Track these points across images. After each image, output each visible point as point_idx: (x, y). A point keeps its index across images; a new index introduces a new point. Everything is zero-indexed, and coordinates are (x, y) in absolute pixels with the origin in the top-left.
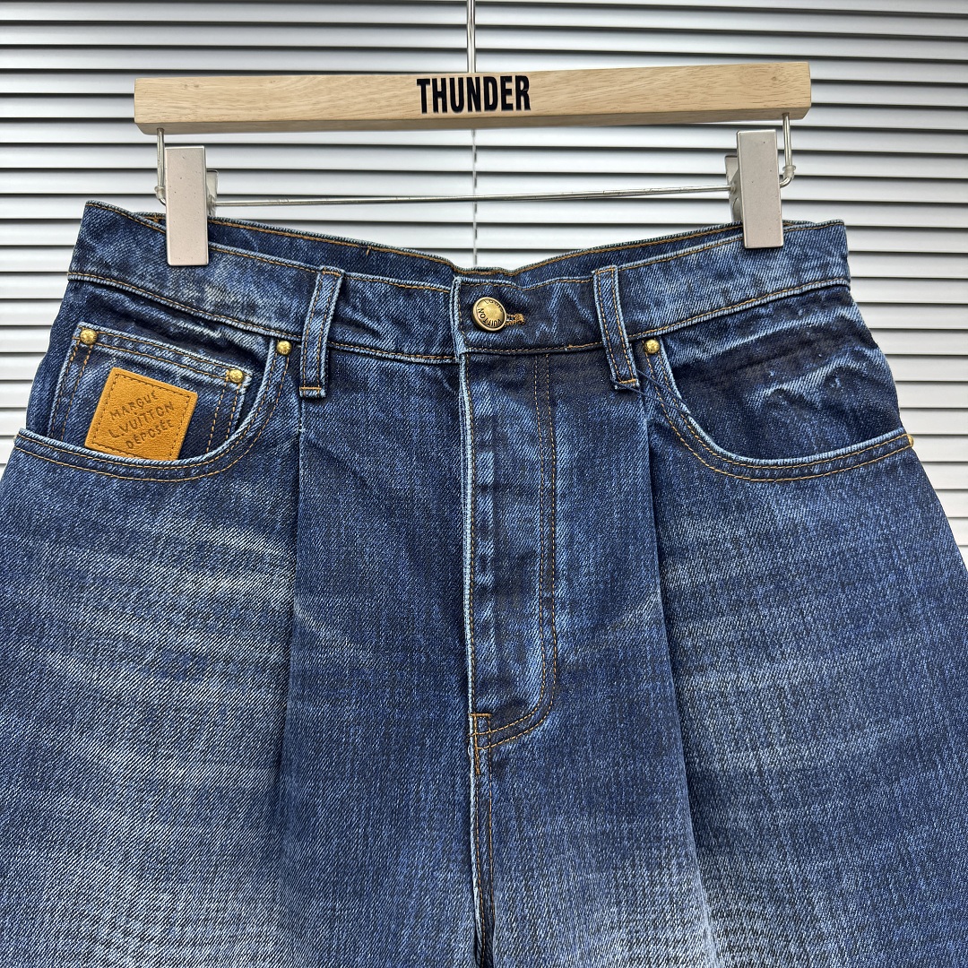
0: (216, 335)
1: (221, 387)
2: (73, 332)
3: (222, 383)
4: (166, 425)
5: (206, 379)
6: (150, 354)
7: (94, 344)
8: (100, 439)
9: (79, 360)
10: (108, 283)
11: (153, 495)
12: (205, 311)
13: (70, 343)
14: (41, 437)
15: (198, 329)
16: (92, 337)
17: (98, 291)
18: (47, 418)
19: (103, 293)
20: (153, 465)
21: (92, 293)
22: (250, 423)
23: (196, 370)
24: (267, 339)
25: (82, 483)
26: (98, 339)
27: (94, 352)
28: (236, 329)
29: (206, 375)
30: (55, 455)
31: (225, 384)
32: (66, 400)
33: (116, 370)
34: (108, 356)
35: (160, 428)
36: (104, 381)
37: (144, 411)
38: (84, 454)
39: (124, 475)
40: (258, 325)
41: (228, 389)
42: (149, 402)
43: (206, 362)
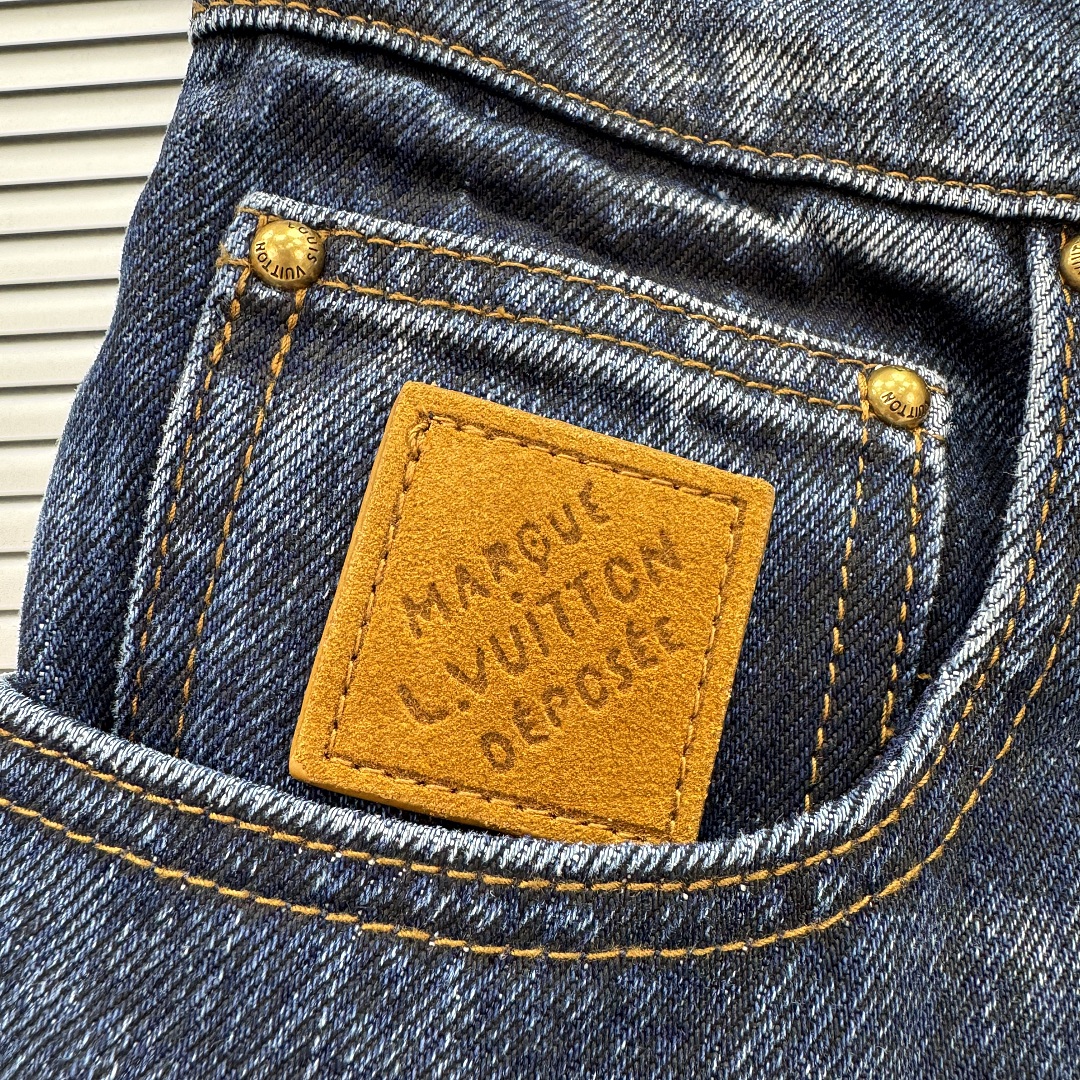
0: (785, 232)
1: (851, 448)
2: (218, 236)
3: (850, 430)
4: (652, 641)
5: (792, 416)
6: (557, 314)
7: (309, 284)
8: (358, 735)
9: (248, 358)
10: (356, 33)
11: (647, 1037)
12: (736, 140)
13: (206, 287)
14: (80, 735)
15: (717, 212)
16: (300, 256)
17: (318, 67)
18: (110, 625)
19: (342, 72)
20: (639, 877)
21: (291, 74)
22: (1012, 610)
23: (741, 379)
24: (1014, 233)
25: (284, 993)
26: (326, 264)
27: (311, 318)
28: (871, 201)
29: (788, 398)
30: (149, 829)
31: (863, 434)
32: (192, 545)
33: (418, 394)
34: (375, 334)
35: (627, 657)
36: (368, 447)
37: (553, 580)
38: (291, 827)
39: (493, 935)
40: (967, 179)
41: (876, 455)
42: (574, 535)
43: (774, 340)
